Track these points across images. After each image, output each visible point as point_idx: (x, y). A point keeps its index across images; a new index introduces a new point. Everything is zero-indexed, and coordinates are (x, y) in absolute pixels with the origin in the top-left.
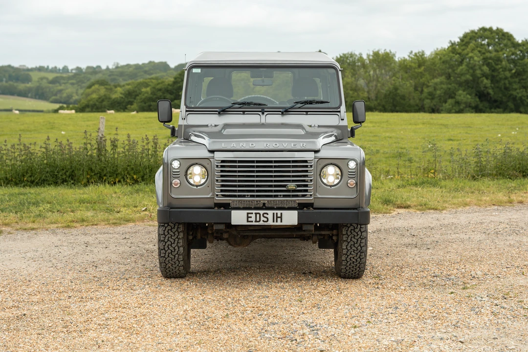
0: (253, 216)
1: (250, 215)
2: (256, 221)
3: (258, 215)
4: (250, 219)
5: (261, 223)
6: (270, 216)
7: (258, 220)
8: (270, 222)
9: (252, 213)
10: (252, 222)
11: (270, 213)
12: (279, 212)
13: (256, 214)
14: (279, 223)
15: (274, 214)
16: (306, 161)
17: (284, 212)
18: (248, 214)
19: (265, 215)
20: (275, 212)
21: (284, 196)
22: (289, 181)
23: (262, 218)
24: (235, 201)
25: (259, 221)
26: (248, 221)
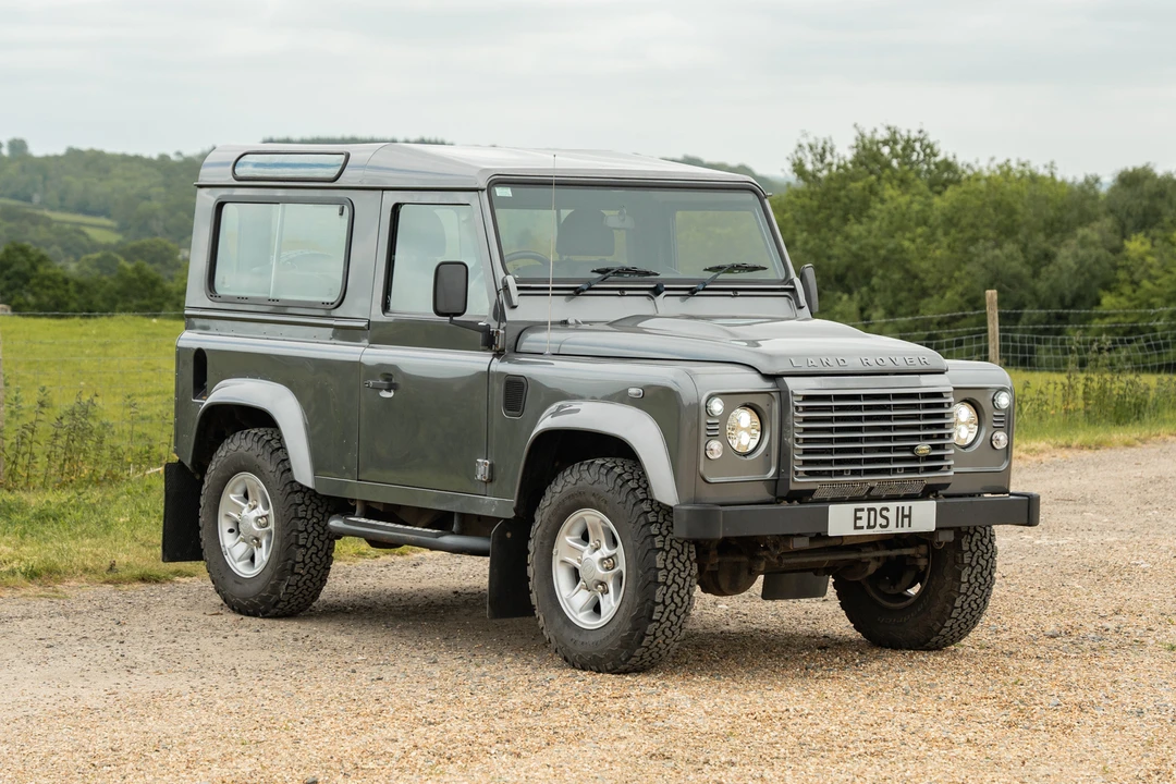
0: (864, 515)
1: (859, 514)
2: (869, 527)
3: (872, 513)
4: (859, 523)
5: (878, 531)
6: (892, 515)
7: (872, 523)
8: (892, 529)
9: (862, 510)
10: (862, 528)
11: (892, 506)
12: (906, 504)
13: (869, 510)
14: (906, 530)
15: (898, 508)
16: (939, 395)
17: (914, 504)
18: (856, 510)
19: (884, 513)
20: (900, 504)
21: (908, 470)
22: (917, 438)
23: (881, 521)
24: (823, 484)
25: (874, 527)
26: (856, 528)
